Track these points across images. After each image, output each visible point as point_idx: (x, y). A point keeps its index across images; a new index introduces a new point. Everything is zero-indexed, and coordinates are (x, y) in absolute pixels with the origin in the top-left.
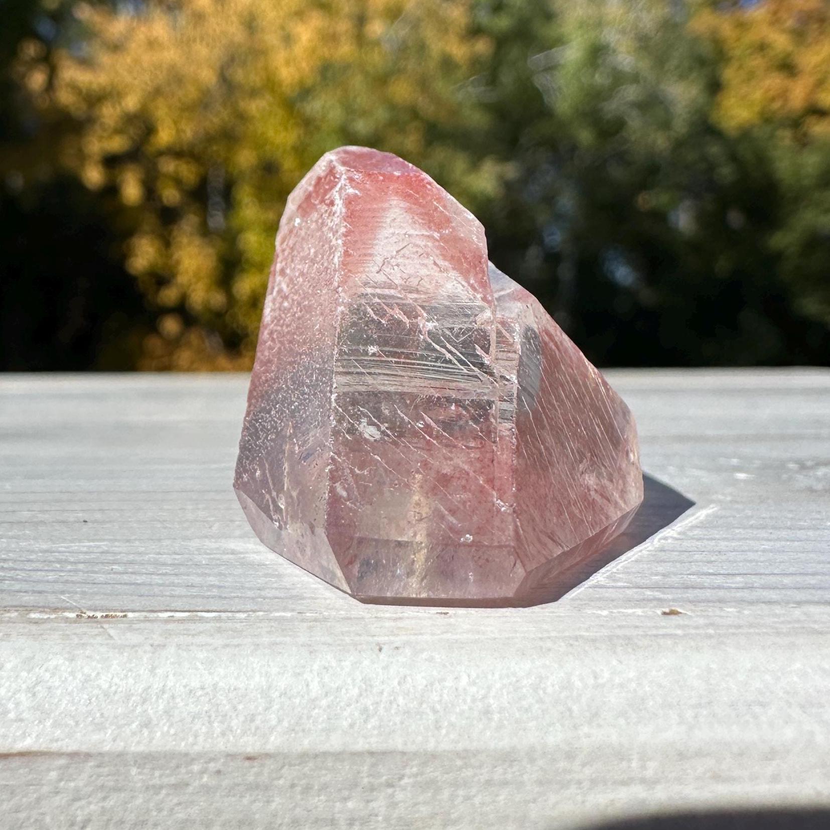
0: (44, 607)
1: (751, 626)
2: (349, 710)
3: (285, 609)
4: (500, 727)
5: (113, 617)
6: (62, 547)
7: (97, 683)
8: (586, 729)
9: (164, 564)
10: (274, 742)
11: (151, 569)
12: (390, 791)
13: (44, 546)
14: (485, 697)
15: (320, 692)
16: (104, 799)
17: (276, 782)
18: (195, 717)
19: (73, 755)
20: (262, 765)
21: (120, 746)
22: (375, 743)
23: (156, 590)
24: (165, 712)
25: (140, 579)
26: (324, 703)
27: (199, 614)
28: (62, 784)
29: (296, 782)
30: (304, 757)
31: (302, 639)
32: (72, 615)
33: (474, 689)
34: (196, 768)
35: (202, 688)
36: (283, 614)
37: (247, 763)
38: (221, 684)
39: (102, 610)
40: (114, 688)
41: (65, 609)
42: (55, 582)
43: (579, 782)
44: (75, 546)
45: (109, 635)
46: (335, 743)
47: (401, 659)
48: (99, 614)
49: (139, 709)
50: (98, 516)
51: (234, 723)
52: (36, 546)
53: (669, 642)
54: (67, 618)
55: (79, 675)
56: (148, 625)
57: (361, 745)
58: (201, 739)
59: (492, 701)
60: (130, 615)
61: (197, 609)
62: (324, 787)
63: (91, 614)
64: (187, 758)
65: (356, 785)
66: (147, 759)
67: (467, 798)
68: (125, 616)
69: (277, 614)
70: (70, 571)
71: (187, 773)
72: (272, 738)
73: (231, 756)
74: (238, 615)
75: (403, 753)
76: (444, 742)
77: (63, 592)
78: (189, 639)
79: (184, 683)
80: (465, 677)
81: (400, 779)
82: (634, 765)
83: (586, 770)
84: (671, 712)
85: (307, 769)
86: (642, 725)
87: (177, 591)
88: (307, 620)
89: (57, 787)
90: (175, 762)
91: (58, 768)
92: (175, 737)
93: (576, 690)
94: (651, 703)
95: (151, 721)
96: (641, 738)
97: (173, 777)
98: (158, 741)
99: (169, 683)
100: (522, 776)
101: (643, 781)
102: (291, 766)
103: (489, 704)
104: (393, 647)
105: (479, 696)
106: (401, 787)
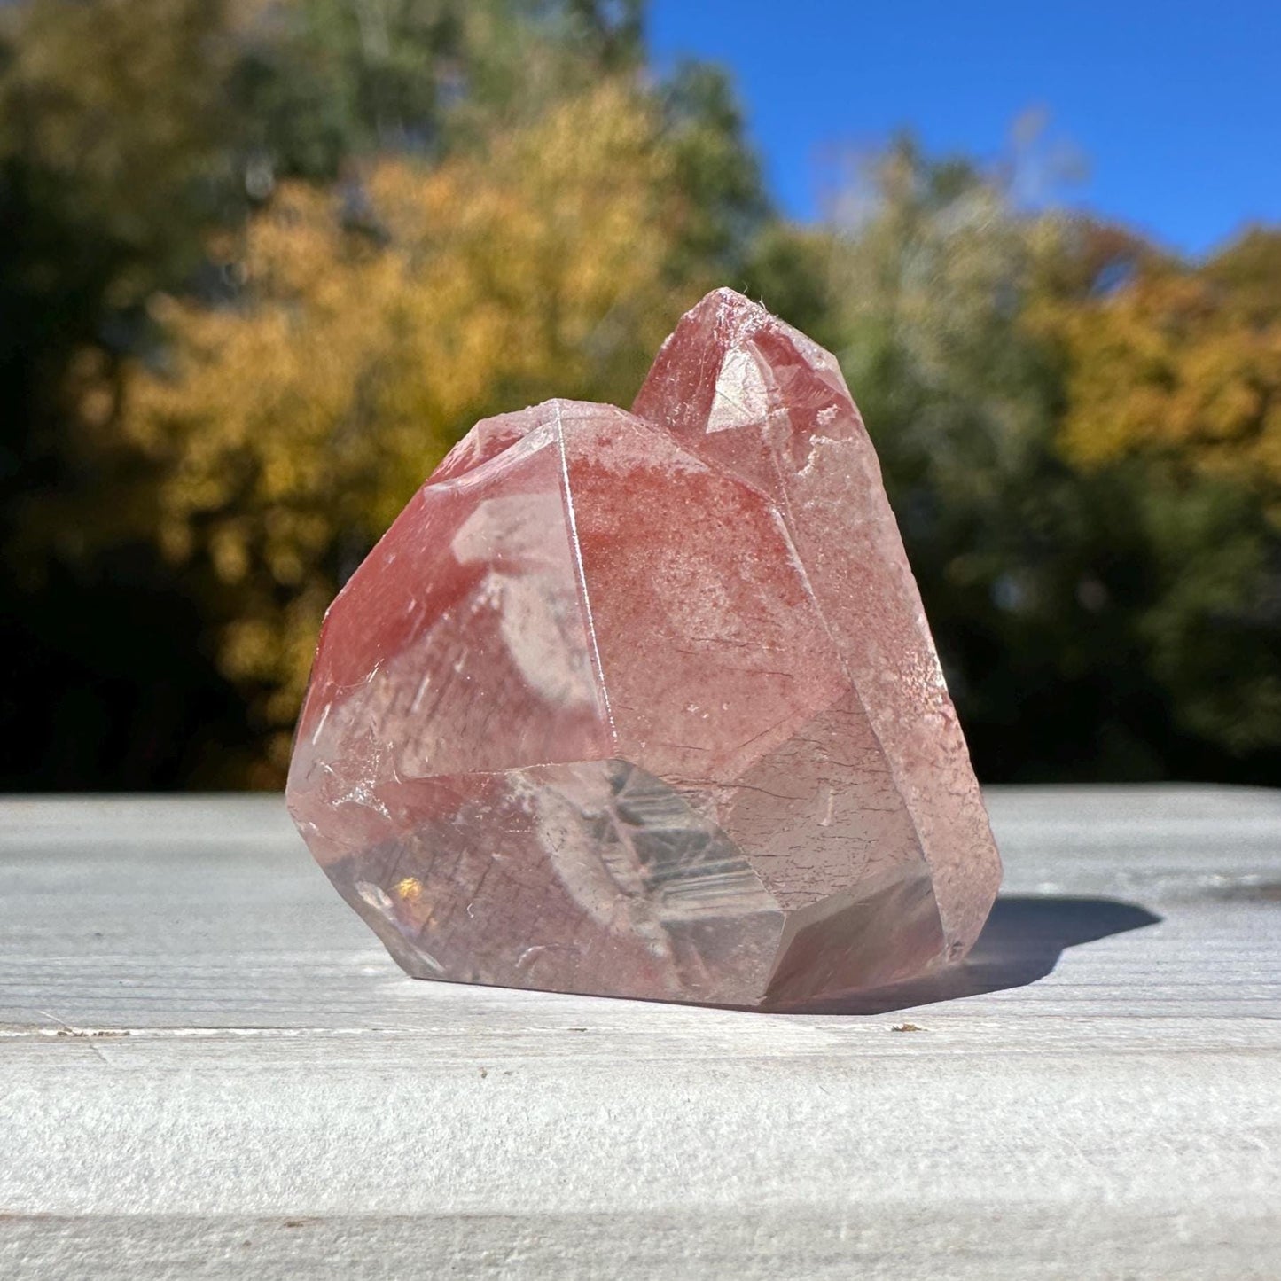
0: (14, 1023)
1: (1017, 1043)
2: (436, 1157)
3: (355, 1025)
4: (650, 1182)
5: (107, 1034)
6: (59, 961)
7: (81, 1121)
8: (774, 1184)
9: (197, 978)
10: (327, 1202)
11: (175, 982)
12: (492, 1271)
13: (33, 960)
14: (630, 1140)
15: (395, 1134)
17: (329, 1259)
18: (217, 1167)
19: (41, 1219)
20: (311, 1235)
21: (107, 1207)
22: (469, 1202)
23: (177, 1005)
24: (173, 1159)
25: (154, 994)
26: (400, 1147)
27: (231, 1031)
28: (24, 1260)
29: (357, 1258)
30: (369, 1222)
31: (374, 1061)
32: (52, 1033)
33: (615, 1129)
34: (215, 1237)
35: (229, 1127)
36: (350, 1031)
37: (288, 1231)
38: (256, 1123)
39: (95, 1027)
41: (43, 1026)
42: (37, 996)
43: (765, 1259)
44: (76, 961)
45: (100, 1056)
46: (414, 1203)
47: (513, 1087)
48: (89, 1032)
49: (138, 1157)
50: (120, 930)
51: (271, 1176)
52: (20, 960)
53: (899, 1065)
54: (44, 1036)
55: (54, 1111)
56: (156, 1044)
57: (449, 1206)
58: (223, 1198)
59: (639, 1145)
60: (134, 1032)
61: (230, 1025)
62: (398, 1266)
63: (79, 1031)
64: (203, 1224)
65: (442, 1264)
66: (149, 1225)
68: (127, 1034)
69: (342, 1031)
70: (61, 985)
71: (203, 1245)
72: (325, 1196)
73: (264, 1220)
74: (286, 1032)
75: (513, 1218)
76: (571, 1201)
77: (43, 1007)
78: (214, 1062)
79: (203, 1119)
80: (603, 1113)
81: (507, 1255)
82: (843, 1235)
83: (774, 1241)
84: (898, 1161)
85: (373, 1240)
86: (855, 1179)
87: (207, 1005)
88: (382, 1038)
89: (18, 1265)
90: (184, 1230)
91: (20, 1238)
92: (186, 1194)
93: (761, 1130)
94: (869, 1148)
95: (151, 1174)
96: (853, 1197)
97: (184, 1251)
98: (161, 1200)
99: (180, 1121)
100: (681, 1251)
101: (856, 1257)
102: (350, 1235)
103: (636, 1150)
104: (502, 1071)
105: (621, 1139)
106: (508, 1265)
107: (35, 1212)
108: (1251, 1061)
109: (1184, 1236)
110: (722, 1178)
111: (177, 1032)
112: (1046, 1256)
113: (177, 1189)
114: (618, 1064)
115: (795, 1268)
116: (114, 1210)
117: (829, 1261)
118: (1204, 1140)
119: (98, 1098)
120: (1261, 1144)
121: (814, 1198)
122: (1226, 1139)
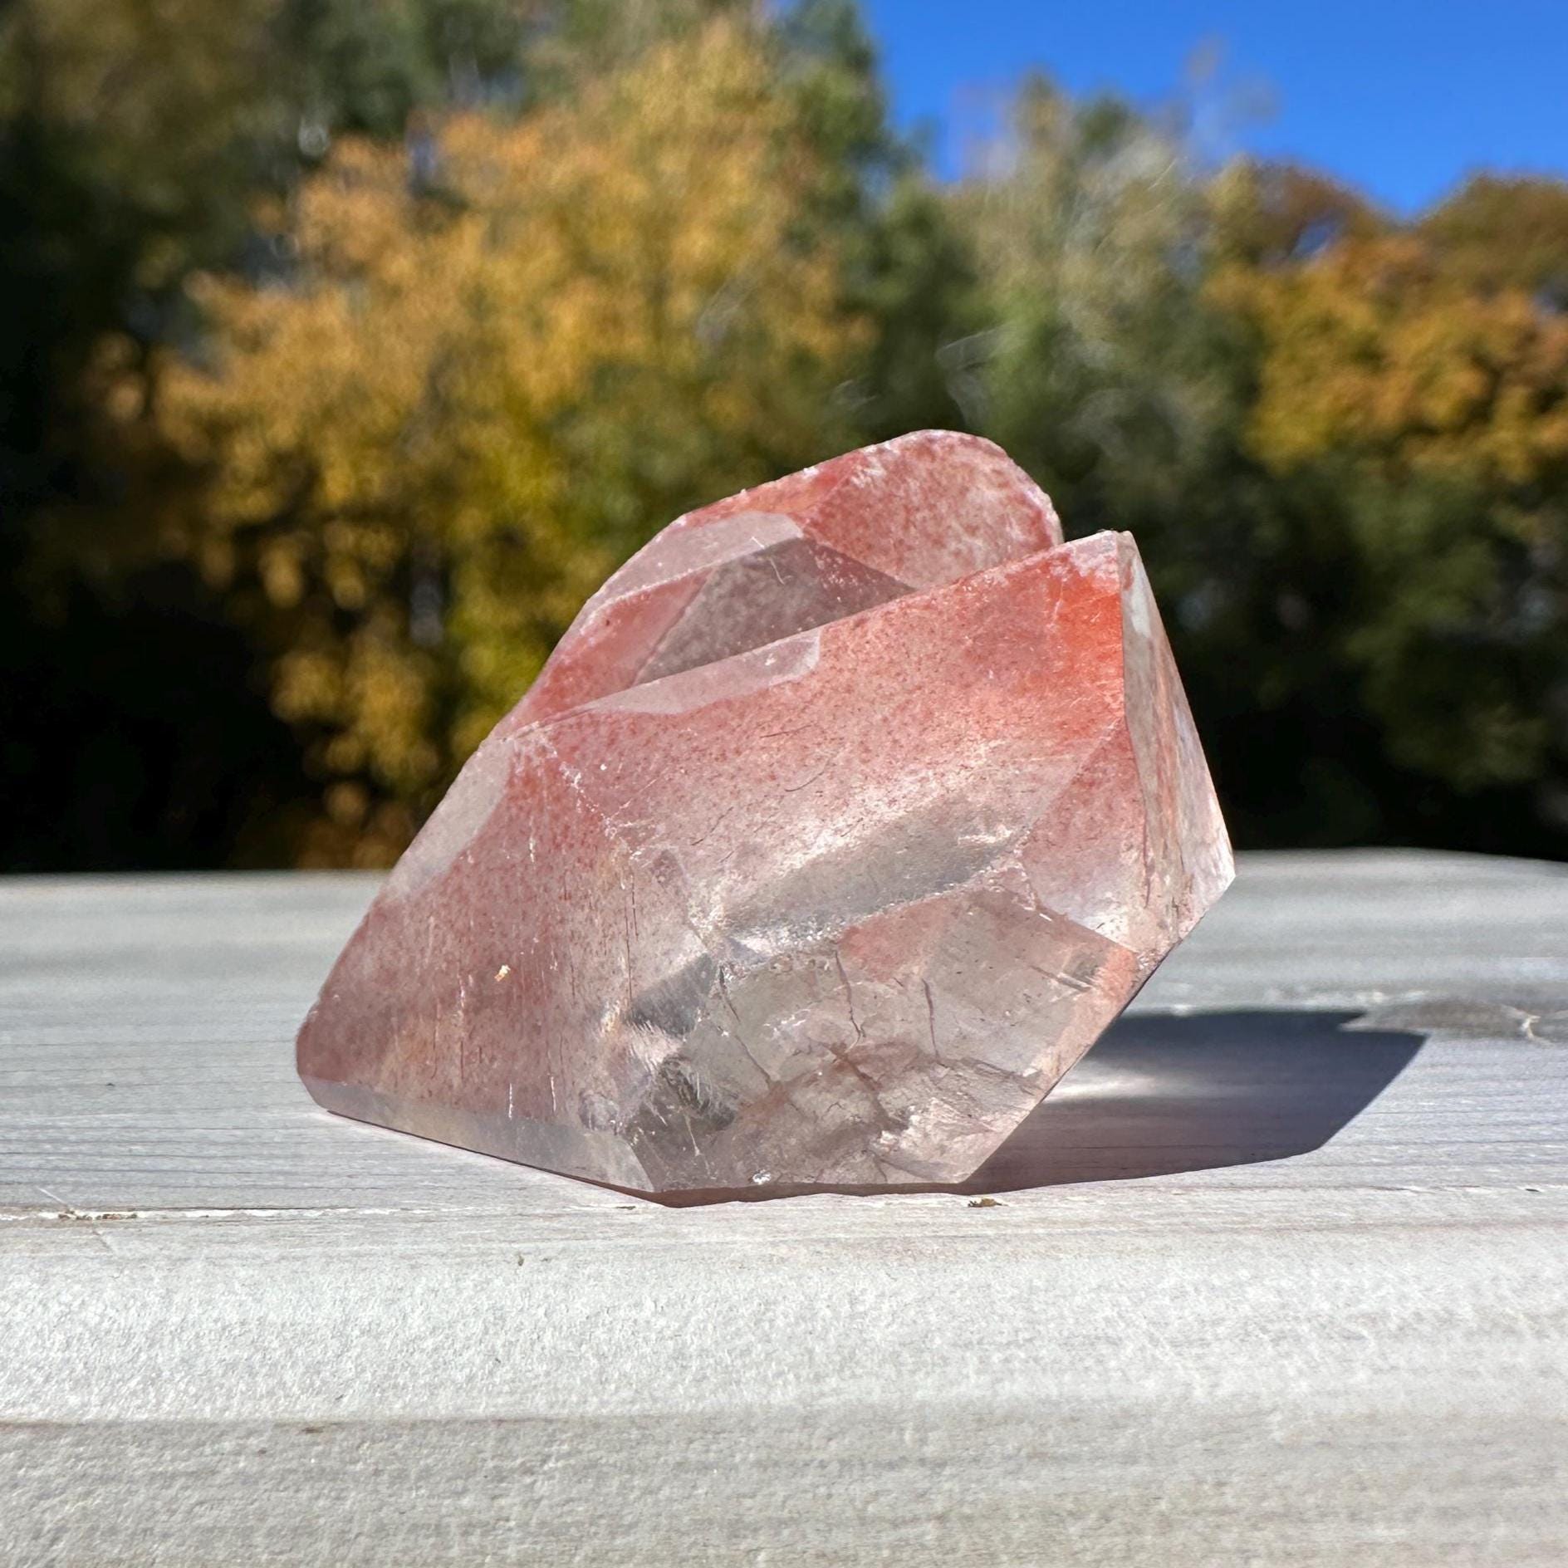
0: (11, 1204)
1: (1103, 1222)
2: (466, 1355)
3: (383, 1205)
4: (699, 1381)
5: (113, 1217)
6: (63, 1122)
7: (82, 1316)
8: (833, 1381)
9: (215, 1143)
10: (348, 1408)
11: (190, 1149)
12: (528, 1480)
13: (37, 1120)
14: (676, 1336)
15: (423, 1329)
16: (88, 1494)
17: (351, 1468)
18: (232, 1366)
19: (39, 1427)
20: (331, 1441)
21: (112, 1412)
22: (501, 1405)
23: (191, 1180)
24: (183, 1360)
25: (167, 1165)
26: (429, 1344)
27: (248, 1212)
28: (22, 1472)
29: (381, 1467)
30: (395, 1427)
31: (400, 1248)
32: (52, 1216)
33: (662, 1322)
34: (228, 1445)
35: (243, 1324)
36: (377, 1211)
37: (308, 1437)
38: (272, 1316)
39: (99, 1209)
40: (106, 1325)
41: (43, 1207)
42: (38, 1169)
43: (823, 1465)
44: (83, 1121)
45: (104, 1244)
46: (444, 1405)
47: (552, 1276)
48: (93, 1215)
49: (143, 1356)
50: (135, 1078)
51: (289, 1377)
52: (22, 1120)
53: (972, 1248)
54: (43, 1220)
55: (55, 1308)
56: (165, 1228)
57: (481, 1411)
58: (235, 1403)
59: (688, 1339)
60: (141, 1215)
61: (247, 1205)
62: (426, 1474)
63: (81, 1214)
64: (216, 1431)
65: (471, 1473)
66: (156, 1433)
67: (648, 1491)
68: (134, 1216)
69: (368, 1212)
70: (65, 1154)
71: (215, 1454)
72: (346, 1400)
73: (280, 1426)
74: (307, 1214)
75: (550, 1421)
76: (612, 1402)
77: (44, 1184)
78: (227, 1250)
79: (215, 1315)
80: (649, 1304)
81: (544, 1461)
82: (907, 1436)
83: (833, 1445)
84: (968, 1354)
85: (398, 1446)
86: (921, 1375)
87: (222, 1180)
88: (413, 1219)
89: (13, 1478)
90: (194, 1438)
91: (16, 1448)
92: (196, 1397)
93: (821, 1322)
94: (938, 1341)
95: (159, 1376)
96: (919, 1395)
97: (192, 1461)
98: (170, 1405)
99: (190, 1316)
100: (733, 1456)
101: (922, 1461)
102: (374, 1441)
103: (684, 1343)
104: (541, 1257)
105: (668, 1333)
106: (545, 1473)
107: (33, 1418)
108: (1358, 1240)
109: (1278, 1435)
110: (779, 1374)
111: (190, 1214)
112: (1130, 1459)
113: (186, 1392)
114: (667, 1249)
115: (856, 1473)
116: (118, 1416)
117: (891, 1466)
118: (1305, 1328)
119: (101, 1291)
120: (1365, 1333)
121: (876, 1397)
122: (1326, 1328)
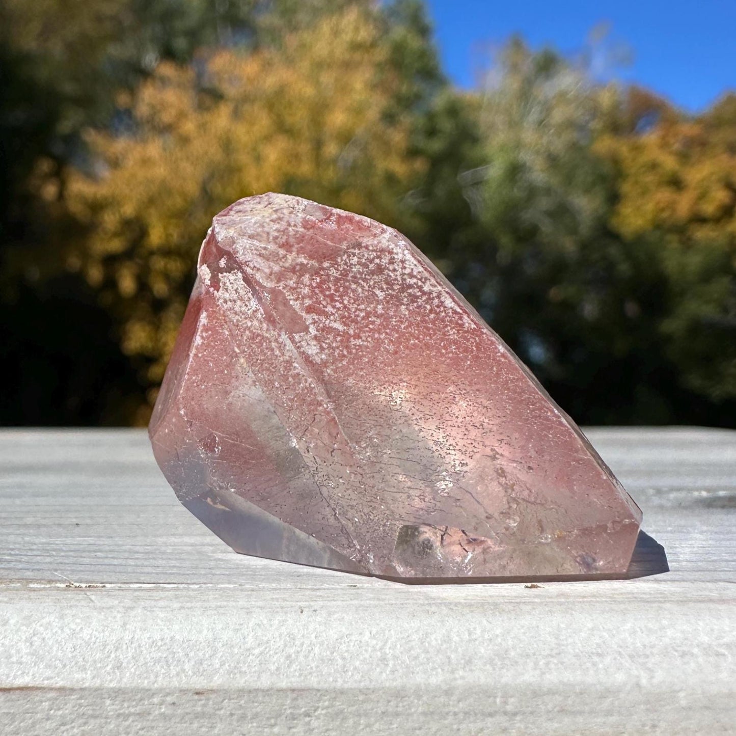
0: (41, 579)
2: (276, 657)
3: (229, 583)
4: (393, 672)
5: (93, 587)
6: (58, 541)
7: (80, 635)
8: (461, 673)
9: (137, 552)
10: (217, 681)
11: (126, 555)
12: (307, 719)
13: (44, 540)
14: (381, 649)
15: (253, 643)
16: (85, 723)
17: (218, 712)
18: (157, 662)
19: (61, 689)
20: (208, 699)
21: (97, 683)
22: (295, 681)
23: (130, 569)
24: (133, 657)
25: (116, 562)
26: (256, 651)
27: (161, 585)
28: (52, 712)
29: (233, 712)
30: (241, 692)
31: (241, 603)
32: (63, 586)
33: (374, 642)
34: (156, 700)
35: (162, 640)
36: (227, 586)
37: (196, 697)
39: (86, 582)
40: (93, 639)
41: (56, 581)
42: (51, 563)
43: (455, 714)
44: (69, 541)
45: (91, 599)
46: (265, 682)
47: (319, 619)
48: (83, 585)
49: (113, 656)
50: (88, 521)
51: (186, 666)
52: (37, 541)
53: (529, 608)
54: (59, 587)
55: (67, 630)
56: (121, 593)
57: (284, 684)
58: (160, 679)
59: (387, 651)
60: (108, 586)
61: (161, 582)
62: (255, 716)
63: (77, 585)
64: (149, 693)
65: (280, 715)
66: (118, 693)
67: (368, 725)
68: (104, 586)
69: (223, 586)
70: (63, 556)
71: (150, 704)
72: (216, 678)
73: (183, 691)
74: (192, 586)
75: (318, 690)
76: (351, 681)
77: (56, 570)
78: (153, 603)
79: (148, 635)
80: (367, 633)
81: (315, 711)
82: (498, 700)
83: (461, 705)
84: (528, 661)
85: (242, 702)
86: (505, 671)
87: (146, 570)
88: (246, 590)
89: (48, 714)
90: (139, 696)
91: (49, 700)
92: (140, 676)
93: (454, 643)
94: (513, 654)
95: (121, 665)
96: (504, 680)
97: (139, 707)
98: (127, 680)
99: (136, 637)
100: (410, 709)
101: (505, 713)
102: (230, 699)
103: (386, 654)
104: (313, 609)
105: (378, 647)
106: (316, 716)
107: (58, 685)
108: (723, 607)
109: (683, 703)
110: (433, 669)
111: (132, 586)
112: (609, 713)
113: (134, 673)
114: (376, 606)
115: (472, 719)
116: (101, 685)
117: (491, 715)
118: (696, 651)
119: (90, 623)
120: (726, 653)
121: (483, 680)
122: (707, 650)
